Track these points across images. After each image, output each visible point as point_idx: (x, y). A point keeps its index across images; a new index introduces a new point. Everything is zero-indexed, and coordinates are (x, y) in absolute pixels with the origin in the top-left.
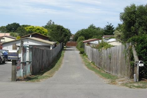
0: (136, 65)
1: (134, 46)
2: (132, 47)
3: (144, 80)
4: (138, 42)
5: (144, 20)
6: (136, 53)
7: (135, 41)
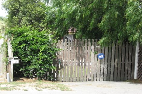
0: (10, 62)
1: (10, 39)
2: (8, 41)
3: (22, 80)
4: (15, 34)
5: (29, 9)
6: (12, 48)
7: (12, 34)
